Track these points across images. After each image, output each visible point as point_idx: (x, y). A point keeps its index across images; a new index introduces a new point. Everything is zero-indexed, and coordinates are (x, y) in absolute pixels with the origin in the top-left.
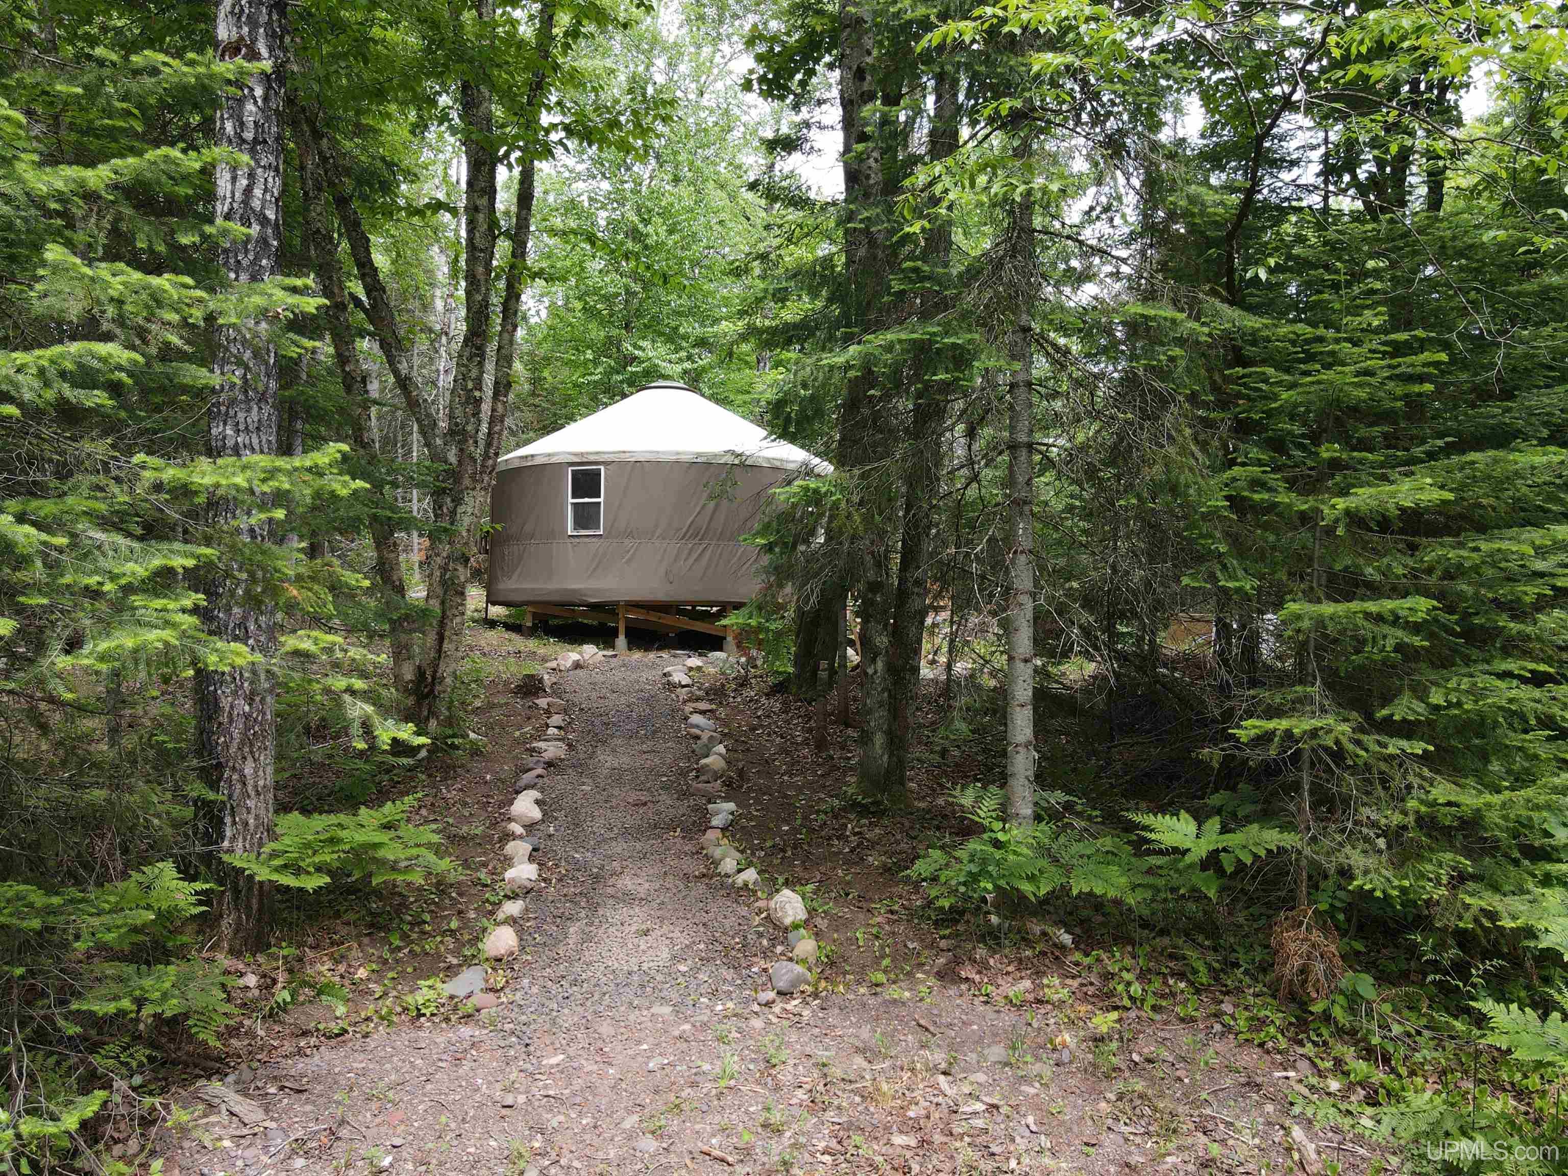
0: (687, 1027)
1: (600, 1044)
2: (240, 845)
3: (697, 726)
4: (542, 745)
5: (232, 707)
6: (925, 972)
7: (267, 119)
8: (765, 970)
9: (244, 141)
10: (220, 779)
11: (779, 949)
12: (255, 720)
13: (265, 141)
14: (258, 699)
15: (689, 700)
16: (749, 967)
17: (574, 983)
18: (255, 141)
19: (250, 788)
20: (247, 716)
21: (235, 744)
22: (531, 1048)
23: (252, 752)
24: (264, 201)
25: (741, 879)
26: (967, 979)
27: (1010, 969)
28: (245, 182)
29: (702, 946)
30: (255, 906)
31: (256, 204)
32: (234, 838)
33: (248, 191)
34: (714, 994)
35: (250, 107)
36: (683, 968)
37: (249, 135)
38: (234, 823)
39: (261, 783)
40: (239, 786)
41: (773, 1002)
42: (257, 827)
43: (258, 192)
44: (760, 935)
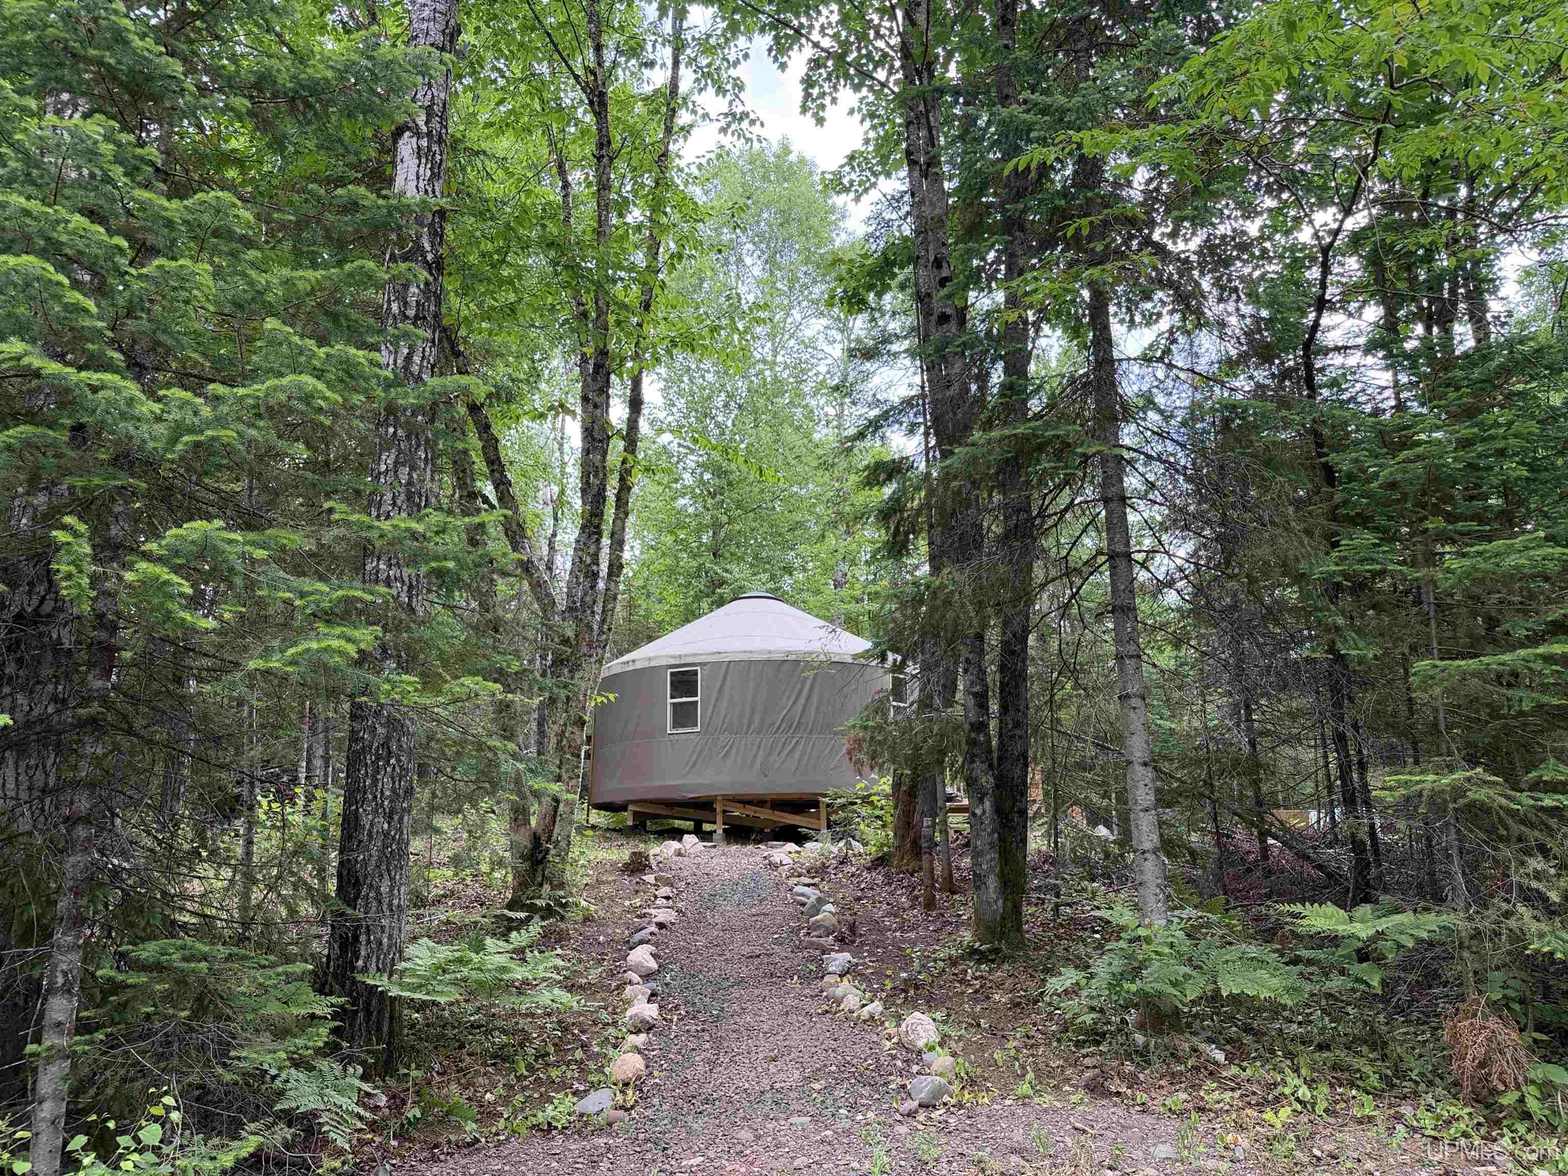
0: (828, 1133)
1: (739, 1148)
2: (374, 965)
3: (803, 895)
4: (653, 912)
5: (372, 825)
6: (1072, 1086)
7: (428, 299)
8: (904, 1087)
9: (407, 317)
10: (357, 897)
11: (915, 1068)
12: (393, 838)
13: (425, 318)
14: (396, 818)
15: (792, 876)
16: (886, 1084)
17: (706, 1101)
18: (417, 317)
19: (385, 907)
20: (386, 834)
21: (373, 862)
22: (670, 1152)
23: (388, 871)
24: (421, 366)
25: (865, 1013)
26: (1118, 1094)
27: (1162, 1083)
28: (406, 351)
29: (833, 1068)
30: (385, 1029)
31: (415, 369)
32: (368, 957)
33: (409, 358)
34: (853, 1107)
35: (413, 289)
36: (817, 1086)
37: (411, 313)
38: (369, 942)
39: (396, 902)
40: (375, 904)
41: (916, 1112)
42: (390, 946)
43: (417, 359)
44: (894, 1057)
